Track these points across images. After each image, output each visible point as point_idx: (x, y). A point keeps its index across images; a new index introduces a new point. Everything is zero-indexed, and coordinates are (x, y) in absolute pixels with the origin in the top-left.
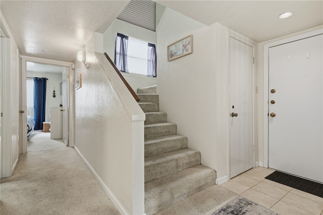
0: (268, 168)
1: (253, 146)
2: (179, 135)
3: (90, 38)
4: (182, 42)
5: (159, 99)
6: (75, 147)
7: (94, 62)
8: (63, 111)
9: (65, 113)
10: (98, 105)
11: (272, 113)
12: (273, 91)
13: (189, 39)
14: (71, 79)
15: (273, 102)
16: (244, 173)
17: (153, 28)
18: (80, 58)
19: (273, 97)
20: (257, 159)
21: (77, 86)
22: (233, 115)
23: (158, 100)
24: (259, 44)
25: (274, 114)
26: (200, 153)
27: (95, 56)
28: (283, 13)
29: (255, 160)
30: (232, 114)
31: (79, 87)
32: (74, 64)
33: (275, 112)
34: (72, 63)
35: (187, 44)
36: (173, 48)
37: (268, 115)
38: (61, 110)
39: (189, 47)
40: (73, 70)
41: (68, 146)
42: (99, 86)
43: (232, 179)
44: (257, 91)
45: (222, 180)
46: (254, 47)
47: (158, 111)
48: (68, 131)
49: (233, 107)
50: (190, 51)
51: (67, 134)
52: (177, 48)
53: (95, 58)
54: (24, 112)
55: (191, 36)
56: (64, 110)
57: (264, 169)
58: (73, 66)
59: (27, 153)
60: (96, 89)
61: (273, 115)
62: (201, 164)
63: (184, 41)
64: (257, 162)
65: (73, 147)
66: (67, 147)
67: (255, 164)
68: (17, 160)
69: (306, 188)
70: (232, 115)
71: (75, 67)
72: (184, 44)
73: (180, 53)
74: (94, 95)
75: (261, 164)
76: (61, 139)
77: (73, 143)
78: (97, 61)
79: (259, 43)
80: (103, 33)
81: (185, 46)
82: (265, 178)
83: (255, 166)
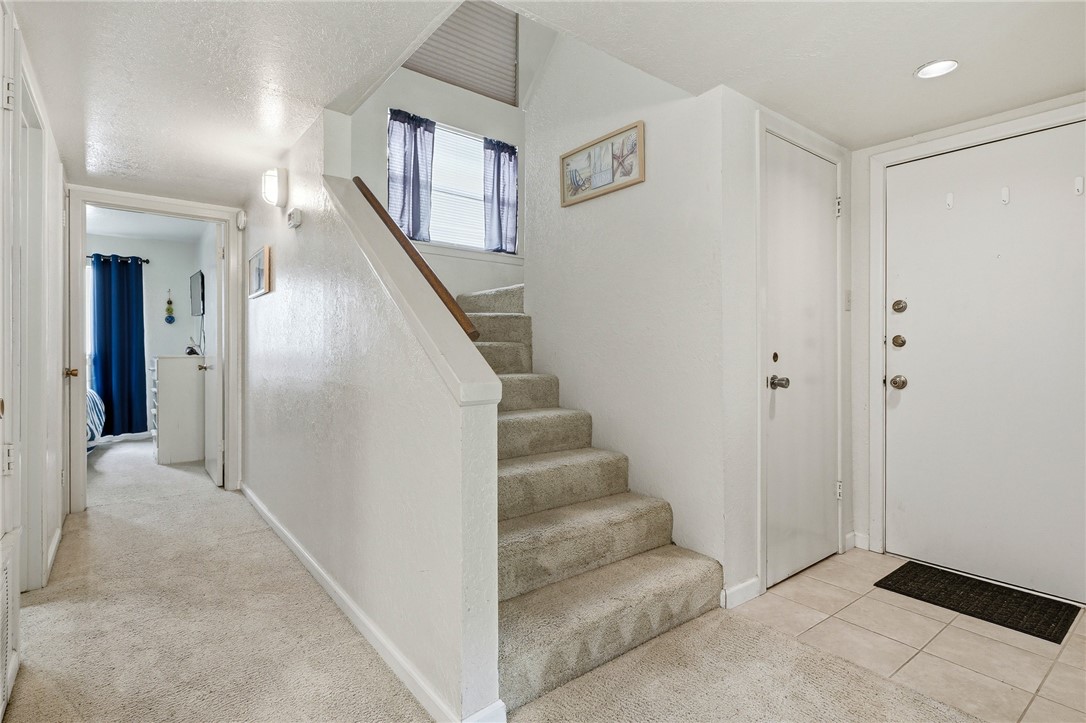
0: (885, 552)
1: (839, 484)
2: (599, 449)
3: (307, 127)
4: (608, 143)
5: (533, 328)
6: (249, 492)
7: (322, 209)
8: (205, 368)
9: (213, 378)
10: (335, 351)
11: (897, 377)
12: (899, 307)
13: (633, 134)
14: (234, 261)
15: (899, 342)
16: (808, 571)
17: (509, 95)
18: (270, 191)
19: (899, 324)
20: (849, 525)
21: (255, 286)
22: (775, 383)
23: (529, 334)
24: (856, 155)
25: (903, 379)
26: (668, 508)
27: (323, 189)
28: (930, 63)
29: (842, 528)
30: (772, 379)
31: (262, 291)
32: (243, 213)
33: (905, 374)
34: (238, 210)
35: (625, 152)
36: (579, 164)
37: (885, 381)
38: (201, 368)
39: (632, 160)
40: (240, 233)
41: (223, 487)
42: (339, 289)
43: (770, 590)
44: (850, 305)
45: (739, 592)
46: (839, 165)
47: (530, 370)
48: (224, 439)
49: (775, 357)
50: (635, 175)
51: (221, 448)
52: (592, 163)
53: (326, 193)
54: (76, 375)
55: (639, 127)
56: (211, 368)
57: (871, 555)
58: (242, 218)
59: (85, 510)
60: (326, 299)
61: (899, 384)
62: (673, 543)
63: (618, 141)
64: (848, 536)
65: (240, 491)
66: (220, 489)
67: (844, 539)
68: (58, 532)
69: (999, 611)
70: (772, 383)
71: (246, 223)
72: (617, 152)
73: (602, 180)
74: (320, 318)
75: (861, 541)
76: (200, 464)
77: (240, 478)
78: (330, 205)
79: (856, 150)
80: (351, 113)
81: (618, 159)
82: (876, 585)
83: (844, 547)
